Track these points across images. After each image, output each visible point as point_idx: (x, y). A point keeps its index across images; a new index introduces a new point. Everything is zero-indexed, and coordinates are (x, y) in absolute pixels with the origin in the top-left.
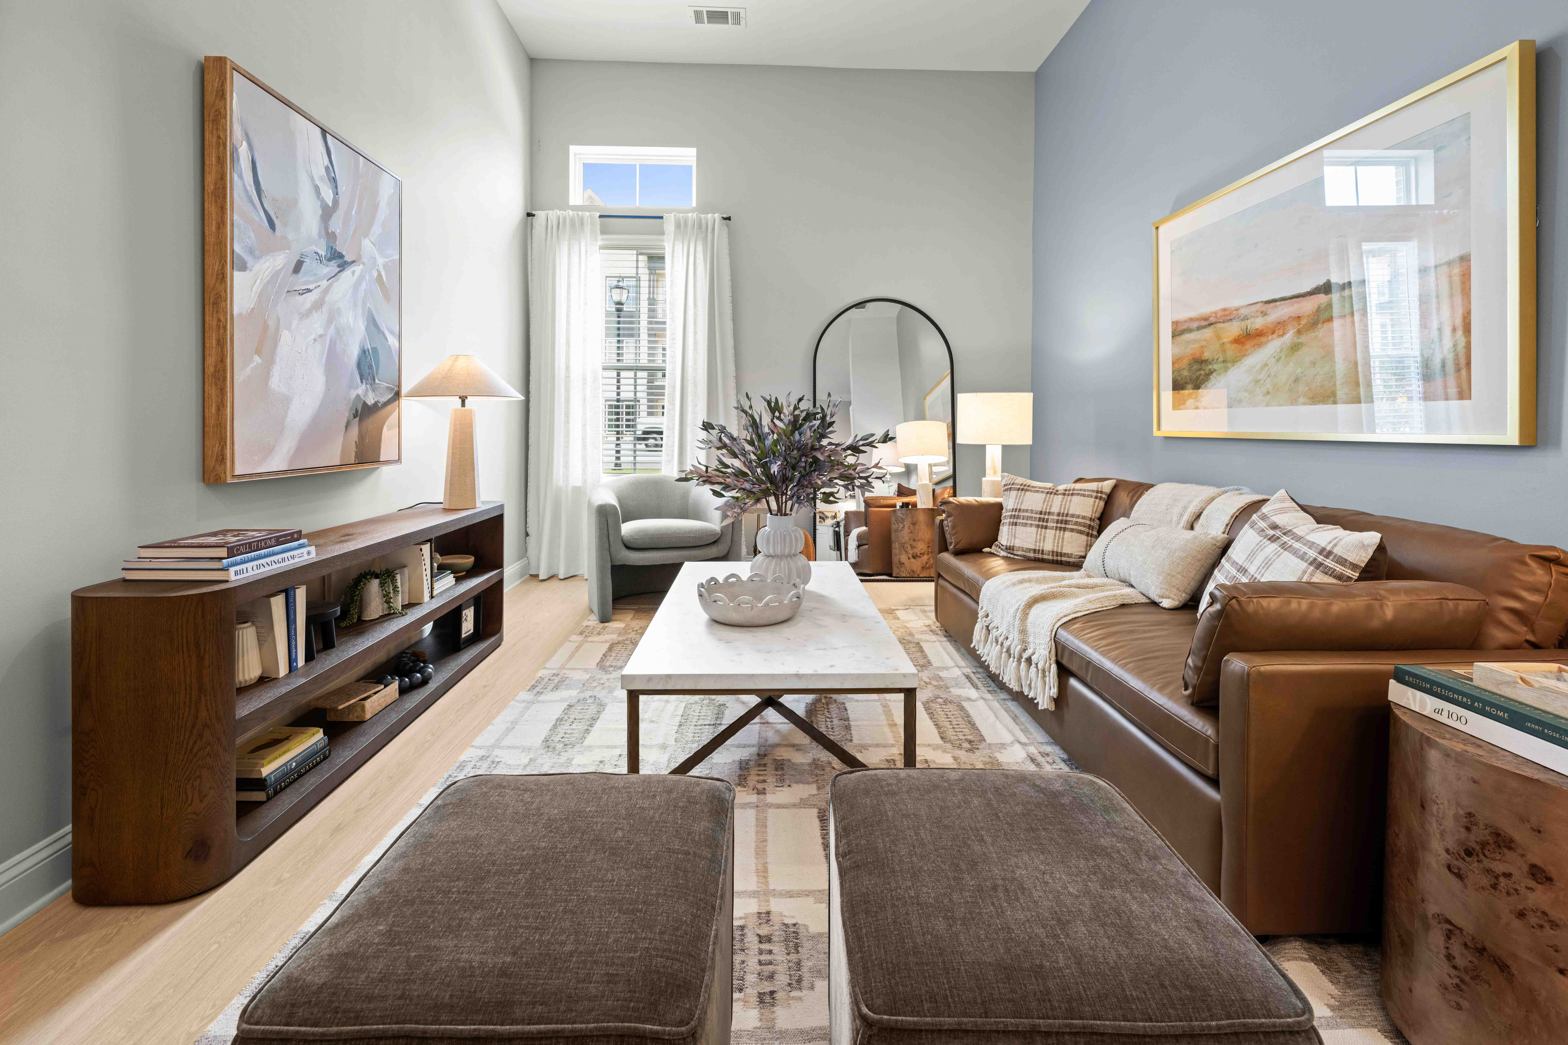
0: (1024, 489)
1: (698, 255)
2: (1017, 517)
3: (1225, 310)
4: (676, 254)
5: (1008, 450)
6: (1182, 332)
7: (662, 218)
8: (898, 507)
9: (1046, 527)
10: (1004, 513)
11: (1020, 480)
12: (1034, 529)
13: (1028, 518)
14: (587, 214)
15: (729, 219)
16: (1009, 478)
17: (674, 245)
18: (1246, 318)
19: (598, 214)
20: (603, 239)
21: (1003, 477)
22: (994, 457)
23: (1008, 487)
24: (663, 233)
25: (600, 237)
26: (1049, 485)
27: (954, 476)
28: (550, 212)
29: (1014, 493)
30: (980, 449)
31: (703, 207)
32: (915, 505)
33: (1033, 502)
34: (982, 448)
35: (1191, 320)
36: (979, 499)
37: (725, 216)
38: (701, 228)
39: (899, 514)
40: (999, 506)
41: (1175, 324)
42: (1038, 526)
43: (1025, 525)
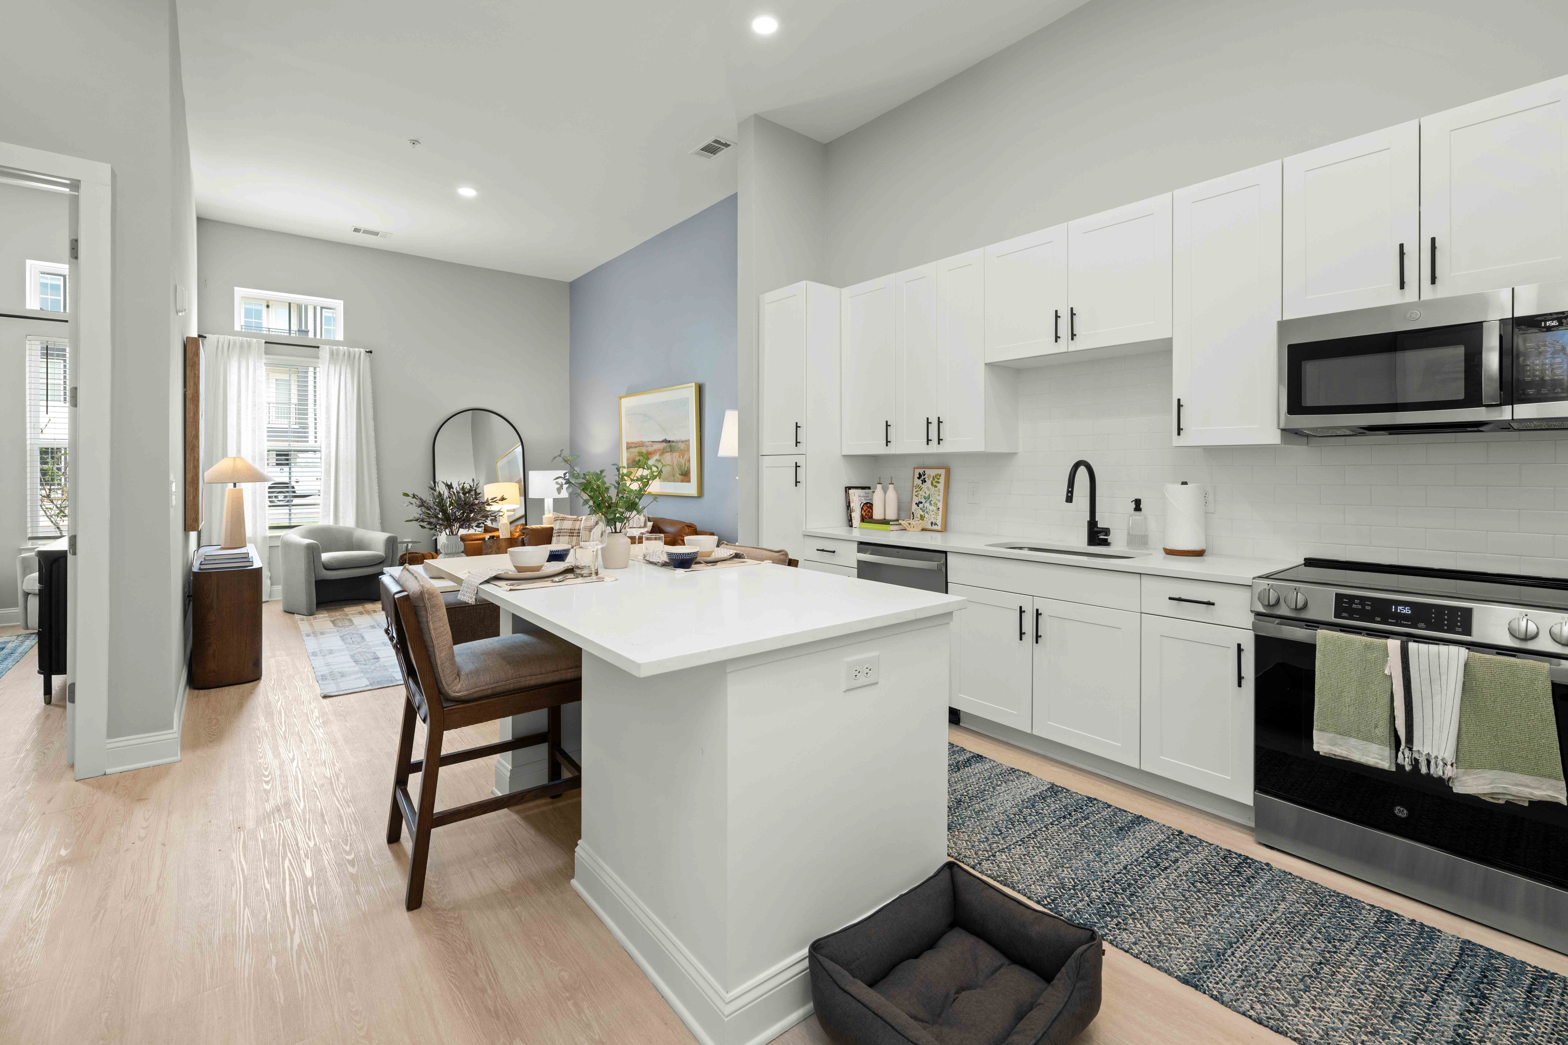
0: (563, 519)
1: (347, 375)
2: (560, 532)
3: (642, 442)
4: (330, 374)
5: (556, 501)
6: (631, 447)
7: (318, 347)
8: (487, 539)
9: (573, 536)
10: (554, 531)
11: (562, 515)
12: (568, 537)
13: (565, 532)
14: (255, 340)
15: (371, 352)
16: (556, 514)
17: (329, 368)
18: (647, 447)
19: (264, 341)
20: (266, 358)
21: (553, 514)
22: (549, 504)
23: (556, 519)
24: (318, 358)
25: (264, 356)
26: (575, 517)
27: (525, 516)
28: (221, 337)
29: (558, 522)
30: (541, 501)
31: (349, 341)
32: (498, 537)
33: (567, 525)
34: (542, 500)
35: (632, 443)
36: (541, 526)
37: (367, 350)
38: (350, 358)
39: (488, 543)
40: (552, 529)
41: (627, 443)
42: (569, 536)
43: (564, 536)
